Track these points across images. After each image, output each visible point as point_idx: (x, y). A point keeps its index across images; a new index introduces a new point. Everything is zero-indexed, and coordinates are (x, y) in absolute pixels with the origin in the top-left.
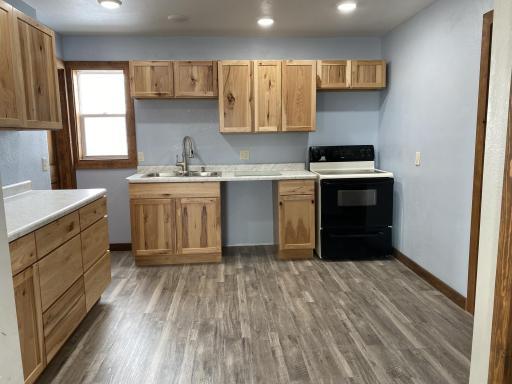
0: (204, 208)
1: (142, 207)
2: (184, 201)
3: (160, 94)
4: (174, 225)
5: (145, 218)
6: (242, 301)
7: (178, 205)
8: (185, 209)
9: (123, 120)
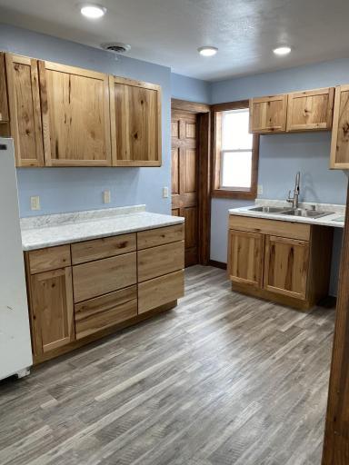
0: (292, 250)
1: (237, 238)
2: (272, 239)
3: (273, 129)
4: (263, 261)
5: (239, 248)
6: (274, 358)
7: (267, 242)
8: (273, 247)
9: (250, 154)
